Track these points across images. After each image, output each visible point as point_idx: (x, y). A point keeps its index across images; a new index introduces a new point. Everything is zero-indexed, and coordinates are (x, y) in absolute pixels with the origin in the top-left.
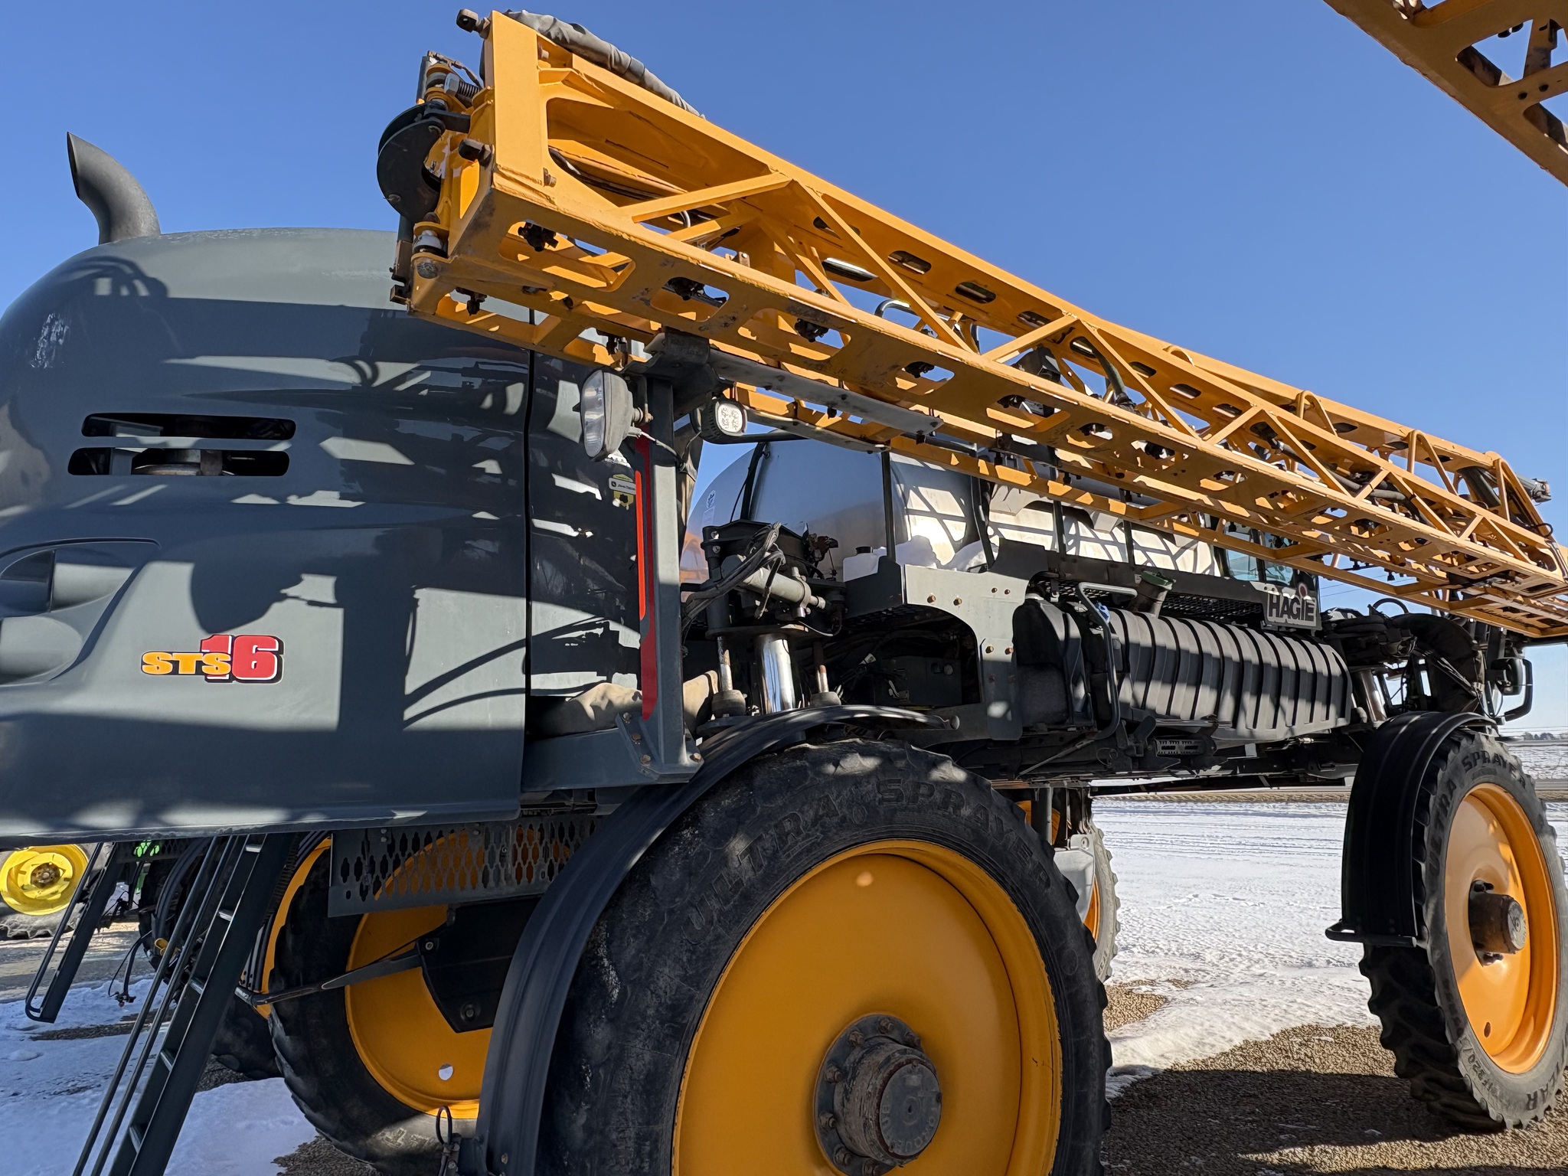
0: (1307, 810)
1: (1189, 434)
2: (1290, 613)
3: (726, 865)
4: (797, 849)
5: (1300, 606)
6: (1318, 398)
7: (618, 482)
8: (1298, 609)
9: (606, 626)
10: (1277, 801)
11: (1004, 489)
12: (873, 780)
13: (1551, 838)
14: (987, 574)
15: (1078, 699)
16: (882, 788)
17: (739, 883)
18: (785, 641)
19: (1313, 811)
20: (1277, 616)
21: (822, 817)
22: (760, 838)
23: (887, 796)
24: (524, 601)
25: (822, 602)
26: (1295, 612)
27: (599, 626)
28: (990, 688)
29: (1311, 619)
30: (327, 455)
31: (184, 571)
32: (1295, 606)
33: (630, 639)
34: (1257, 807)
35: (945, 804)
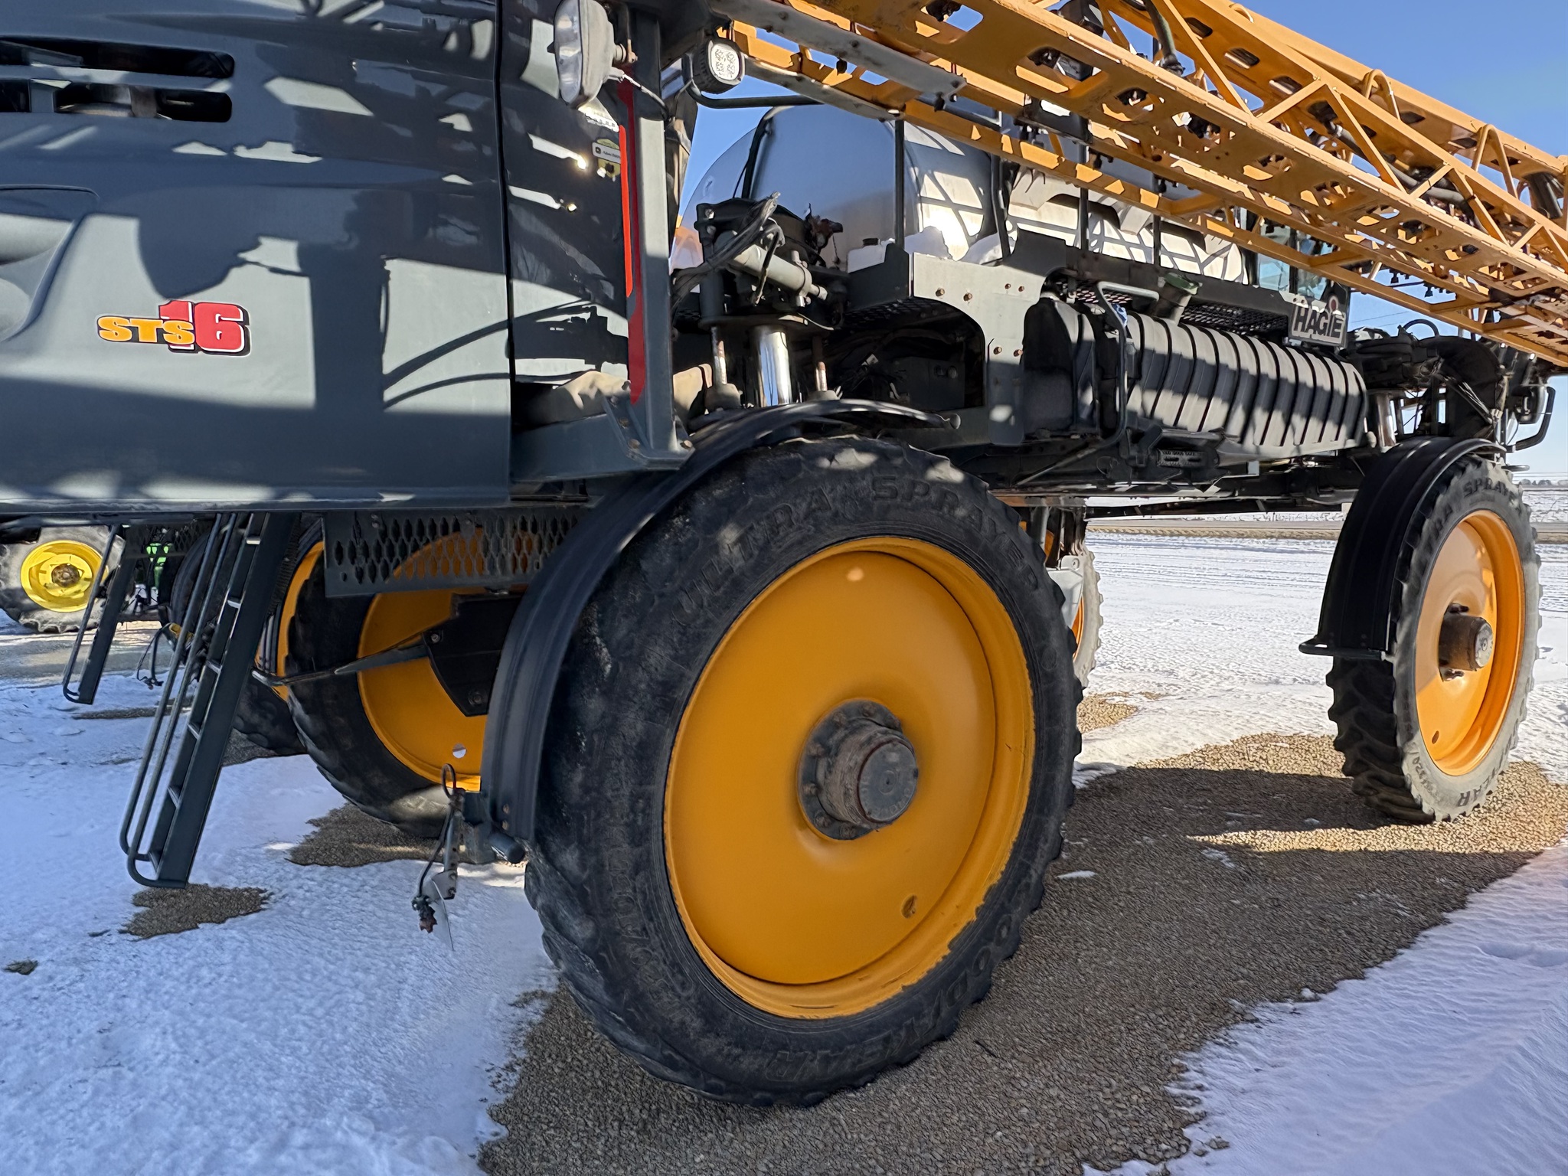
0: (1295, 546)
1: (1239, 107)
2: (1316, 328)
3: (717, 553)
4: (788, 542)
5: (1328, 321)
6: (1388, 79)
7: (603, 148)
8: (1325, 324)
9: (593, 311)
10: (1267, 537)
11: (1028, 178)
12: (869, 478)
13: (1535, 565)
14: (1001, 267)
15: (1084, 406)
16: (877, 485)
17: (731, 571)
18: (783, 335)
19: (1302, 547)
20: (1303, 330)
21: (814, 511)
22: (751, 528)
23: (882, 493)
24: (504, 278)
25: (823, 293)
26: (1321, 327)
27: (586, 310)
28: (995, 391)
29: (1337, 335)
30: (273, 100)
31: (128, 228)
32: (1323, 320)
33: (618, 326)
34: (1247, 543)
35: (939, 506)
